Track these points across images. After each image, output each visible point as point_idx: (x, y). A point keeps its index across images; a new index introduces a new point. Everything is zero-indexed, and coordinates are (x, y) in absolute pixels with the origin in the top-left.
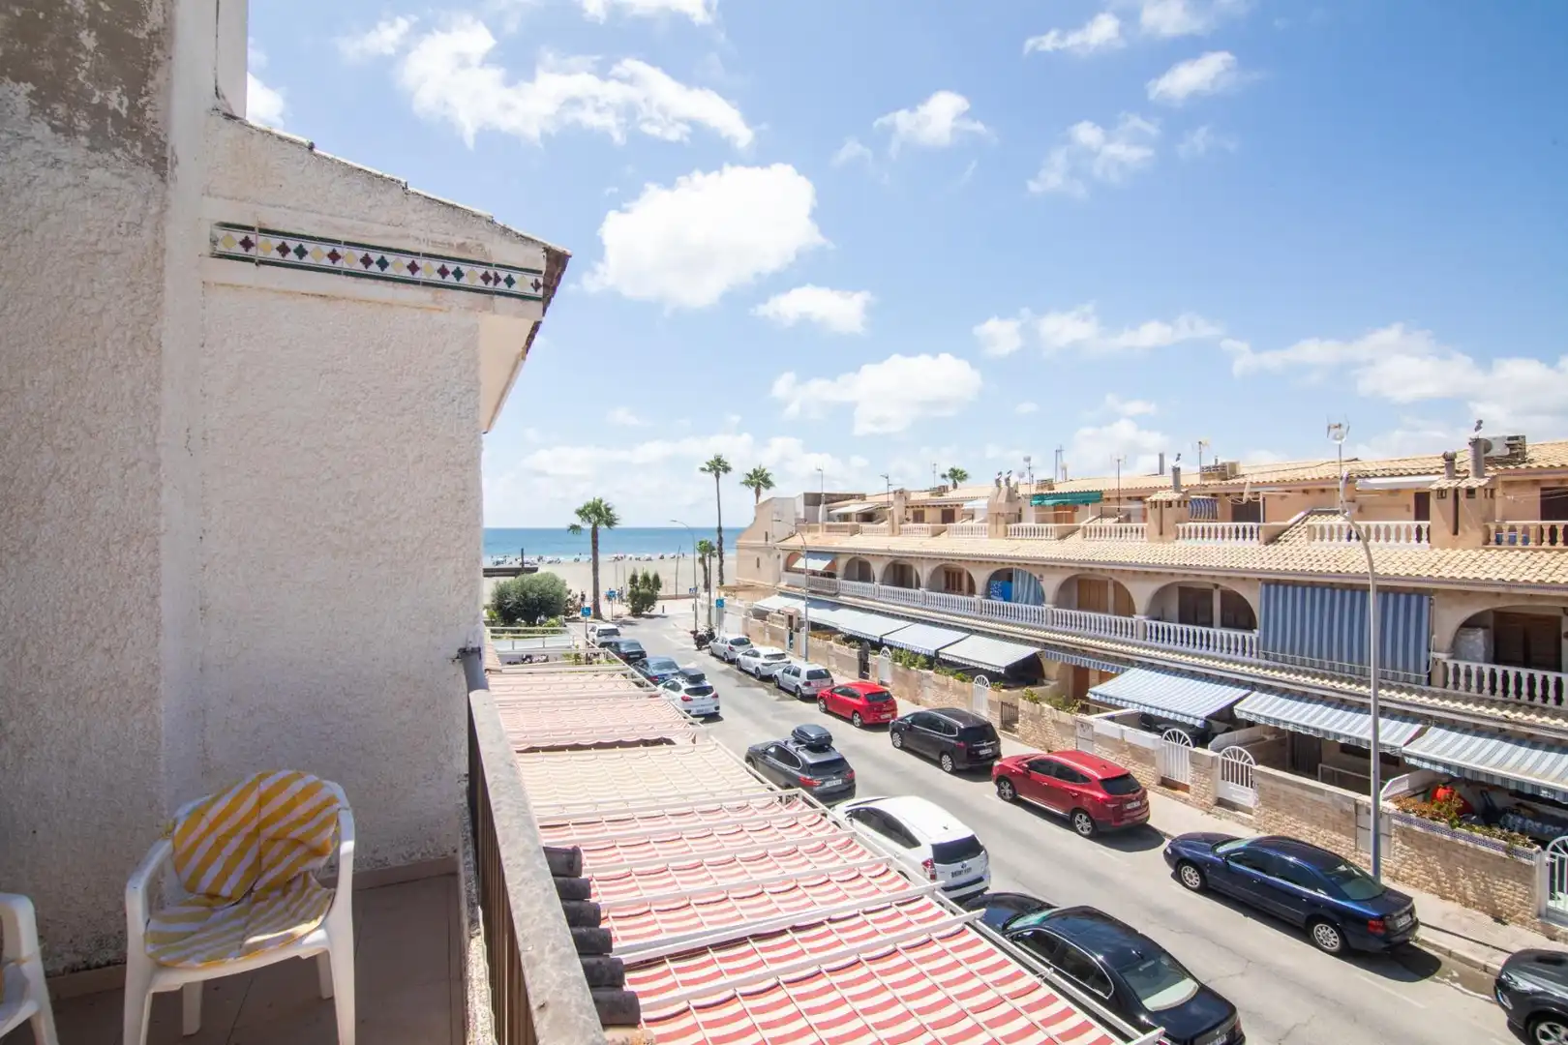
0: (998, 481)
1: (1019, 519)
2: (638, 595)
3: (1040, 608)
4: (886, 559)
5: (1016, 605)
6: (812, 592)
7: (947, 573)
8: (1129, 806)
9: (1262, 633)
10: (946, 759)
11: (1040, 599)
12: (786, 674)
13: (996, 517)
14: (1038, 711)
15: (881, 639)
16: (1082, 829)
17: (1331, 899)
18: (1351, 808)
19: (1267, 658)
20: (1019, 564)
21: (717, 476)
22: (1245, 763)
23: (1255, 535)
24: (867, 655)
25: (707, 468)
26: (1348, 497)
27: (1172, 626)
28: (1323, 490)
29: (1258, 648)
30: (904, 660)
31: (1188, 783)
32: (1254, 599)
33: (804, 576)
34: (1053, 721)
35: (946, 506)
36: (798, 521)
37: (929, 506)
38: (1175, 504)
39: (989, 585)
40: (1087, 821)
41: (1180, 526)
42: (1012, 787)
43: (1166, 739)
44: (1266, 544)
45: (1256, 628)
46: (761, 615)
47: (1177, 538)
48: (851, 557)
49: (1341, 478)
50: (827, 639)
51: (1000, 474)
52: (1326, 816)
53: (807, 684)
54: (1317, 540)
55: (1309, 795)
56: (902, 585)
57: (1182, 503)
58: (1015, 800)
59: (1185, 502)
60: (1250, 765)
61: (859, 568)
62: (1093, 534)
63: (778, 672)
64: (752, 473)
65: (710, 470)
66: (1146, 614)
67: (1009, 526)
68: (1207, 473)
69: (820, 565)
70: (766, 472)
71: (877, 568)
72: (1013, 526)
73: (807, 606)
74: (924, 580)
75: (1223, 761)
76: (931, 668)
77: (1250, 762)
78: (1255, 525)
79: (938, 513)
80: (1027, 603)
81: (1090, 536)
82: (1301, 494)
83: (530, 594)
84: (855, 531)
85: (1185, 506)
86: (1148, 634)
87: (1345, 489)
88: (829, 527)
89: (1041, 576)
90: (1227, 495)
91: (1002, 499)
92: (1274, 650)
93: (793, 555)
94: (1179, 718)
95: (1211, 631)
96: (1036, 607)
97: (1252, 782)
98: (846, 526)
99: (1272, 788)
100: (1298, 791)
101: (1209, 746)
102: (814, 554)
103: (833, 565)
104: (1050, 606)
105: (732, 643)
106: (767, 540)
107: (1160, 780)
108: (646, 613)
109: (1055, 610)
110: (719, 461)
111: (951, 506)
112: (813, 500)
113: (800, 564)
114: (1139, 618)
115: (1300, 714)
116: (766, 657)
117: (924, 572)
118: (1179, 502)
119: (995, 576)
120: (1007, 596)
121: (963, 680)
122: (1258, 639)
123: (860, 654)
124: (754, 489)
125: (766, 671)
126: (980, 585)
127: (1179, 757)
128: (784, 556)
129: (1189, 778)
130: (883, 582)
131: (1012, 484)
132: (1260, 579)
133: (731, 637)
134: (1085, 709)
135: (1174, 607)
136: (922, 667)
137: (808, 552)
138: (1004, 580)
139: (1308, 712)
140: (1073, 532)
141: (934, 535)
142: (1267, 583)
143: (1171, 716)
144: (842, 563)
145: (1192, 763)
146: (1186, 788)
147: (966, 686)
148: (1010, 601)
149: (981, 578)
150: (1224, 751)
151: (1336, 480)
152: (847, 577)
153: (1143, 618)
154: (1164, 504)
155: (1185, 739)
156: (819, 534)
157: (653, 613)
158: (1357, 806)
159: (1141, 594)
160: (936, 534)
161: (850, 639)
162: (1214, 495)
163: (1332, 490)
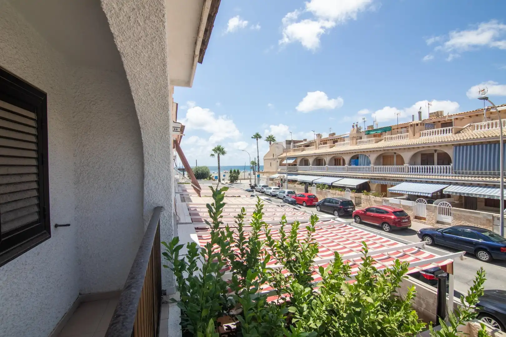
0: (353, 126)
1: (361, 138)
2: (232, 176)
3: (369, 166)
4: (314, 157)
5: (360, 167)
6: (289, 171)
7: (335, 160)
8: (404, 221)
9: (454, 166)
10: (336, 212)
11: (369, 163)
12: (280, 193)
13: (353, 138)
14: (368, 198)
15: (312, 182)
16: (386, 229)
17: (485, 242)
18: (492, 218)
19: (456, 174)
20: (361, 152)
21: (257, 140)
22: (448, 207)
23: (451, 131)
24: (307, 187)
25: (254, 137)
26: (488, 116)
27: (418, 166)
28: (477, 115)
29: (452, 170)
30: (320, 187)
31: (425, 217)
32: (451, 152)
33: (286, 167)
34: (374, 201)
35: (334, 139)
36: (284, 149)
37: (328, 140)
38: (419, 125)
39: (350, 161)
40: (388, 226)
41: (422, 132)
42: (360, 218)
43: (417, 202)
44: (455, 134)
45: (451, 163)
46: (272, 179)
47: (420, 136)
48: (302, 158)
49: (485, 109)
50: (294, 184)
51: (354, 124)
52: (481, 222)
53: (288, 195)
54: (476, 130)
55: (473, 215)
56: (319, 165)
57: (422, 124)
58: (361, 223)
59: (423, 124)
60: (450, 208)
61: (305, 162)
62: (388, 139)
63: (278, 193)
64: (268, 137)
65: (255, 138)
66: (408, 164)
67: (357, 141)
68: (431, 115)
69: (291, 161)
70: (273, 136)
71: (311, 161)
72: (359, 140)
73: (287, 176)
74: (327, 162)
75: (439, 207)
76: (330, 189)
77: (450, 207)
78: (450, 128)
79: (332, 141)
80: (364, 165)
81: (387, 140)
82: (468, 117)
83: (199, 172)
84: (303, 150)
85: (423, 125)
86: (409, 170)
87: (486, 114)
88: (294, 150)
89: (369, 155)
90: (439, 122)
91: (355, 132)
92: (459, 169)
93: (283, 159)
94: (422, 194)
95: (434, 166)
96: (367, 166)
97: (451, 213)
98: (300, 149)
99: (458, 214)
100: (468, 214)
101: (434, 203)
102: (289, 158)
103: (295, 161)
104: (373, 165)
105: (262, 186)
106: (273, 156)
107: (414, 217)
108: (235, 182)
109: (374, 167)
110: (258, 134)
111: (336, 139)
112: (289, 142)
113: (285, 162)
114: (406, 165)
115: (470, 190)
116: (274, 189)
117: (327, 159)
118: (421, 124)
119: (353, 158)
120: (357, 164)
121: (341, 191)
122: (452, 167)
123: (305, 187)
124: (269, 142)
125: (274, 193)
126: (347, 161)
127: (422, 209)
128: (279, 161)
129: (426, 214)
130: (313, 165)
131: (358, 127)
132: (453, 145)
133: (262, 185)
134: (386, 196)
135: (419, 159)
136: (327, 188)
137: (288, 158)
138: (356, 159)
139: (472, 189)
140: (381, 140)
141: (330, 148)
142: (456, 146)
143: (419, 194)
144: (299, 160)
145: (427, 209)
146: (424, 219)
147: (342, 193)
148: (358, 165)
149: (347, 159)
150: (439, 204)
151: (482, 110)
152: (300, 165)
153: (407, 165)
154: (415, 125)
155: (424, 201)
156: (291, 152)
157: (237, 182)
158: (493, 217)
159: (407, 156)
160: (331, 147)
161: (302, 183)
162: (434, 122)
163: (481, 114)
